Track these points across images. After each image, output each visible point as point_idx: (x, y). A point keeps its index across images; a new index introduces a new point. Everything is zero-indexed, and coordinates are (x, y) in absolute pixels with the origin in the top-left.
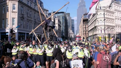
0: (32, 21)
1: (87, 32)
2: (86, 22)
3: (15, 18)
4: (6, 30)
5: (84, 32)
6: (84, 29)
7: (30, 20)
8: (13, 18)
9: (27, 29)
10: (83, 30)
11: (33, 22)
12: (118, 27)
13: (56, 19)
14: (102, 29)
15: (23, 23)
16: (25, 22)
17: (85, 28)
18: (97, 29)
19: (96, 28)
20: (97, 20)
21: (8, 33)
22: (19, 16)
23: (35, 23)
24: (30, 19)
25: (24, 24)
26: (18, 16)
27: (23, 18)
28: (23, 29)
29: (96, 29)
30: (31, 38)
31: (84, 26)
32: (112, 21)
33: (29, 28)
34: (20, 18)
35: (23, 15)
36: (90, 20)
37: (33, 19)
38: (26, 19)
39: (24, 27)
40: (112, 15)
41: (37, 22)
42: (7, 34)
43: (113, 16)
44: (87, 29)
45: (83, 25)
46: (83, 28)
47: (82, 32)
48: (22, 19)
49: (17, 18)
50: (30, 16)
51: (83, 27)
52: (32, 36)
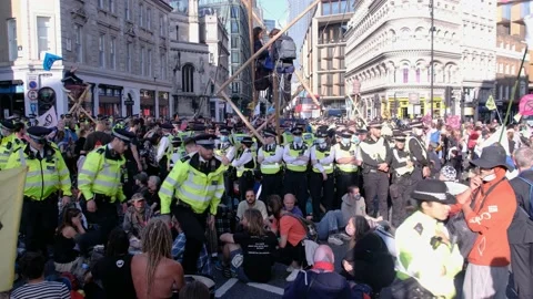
0: (118, 30)
1: (336, 79)
2: (331, 32)
3: (47, 19)
4: (12, 72)
5: (324, 77)
6: (324, 64)
7: (110, 27)
8: (41, 20)
9: (101, 64)
10: (319, 68)
11: (122, 34)
12: (470, 57)
13: (207, 19)
14: (408, 67)
15: (85, 40)
16: (89, 37)
17: (329, 59)
18: (388, 65)
19: (385, 61)
20: (391, 27)
21: (22, 84)
22: (68, 8)
23: (130, 39)
24: (108, 20)
25: (89, 43)
26: (62, 8)
27: (84, 18)
28: (87, 67)
29: (384, 65)
30: (115, 106)
31: (324, 53)
32: (451, 31)
33: (107, 64)
34: (69, 18)
35: (81, 5)
36: (354, 26)
37: (120, 24)
38: (94, 23)
39: (86, 59)
40: (450, 8)
41: (138, 33)
42: (19, 90)
43: (456, 10)
44: (336, 63)
45: (320, 48)
46: (319, 61)
47: (315, 77)
48: (80, 21)
49: (58, 16)
50: (108, 9)
51: (319, 53)
52: (120, 95)
